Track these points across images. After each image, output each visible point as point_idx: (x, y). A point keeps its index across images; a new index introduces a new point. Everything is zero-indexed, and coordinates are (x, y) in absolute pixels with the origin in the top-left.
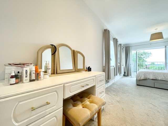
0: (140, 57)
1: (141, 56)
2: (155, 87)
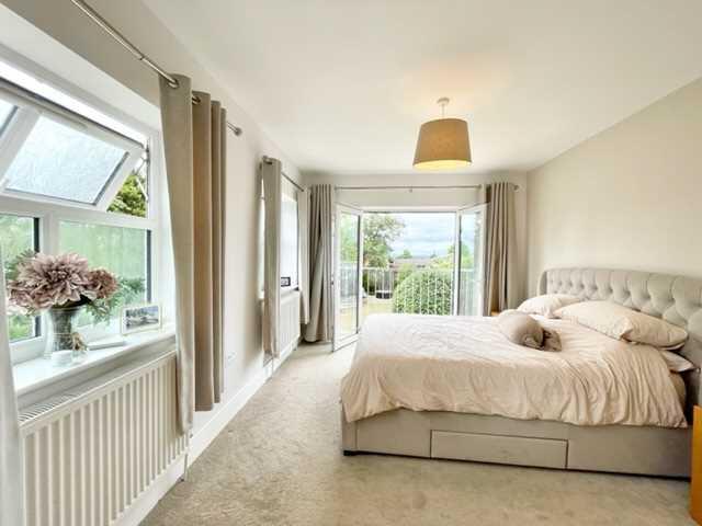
0: (376, 235)
1: (380, 232)
2: (433, 456)
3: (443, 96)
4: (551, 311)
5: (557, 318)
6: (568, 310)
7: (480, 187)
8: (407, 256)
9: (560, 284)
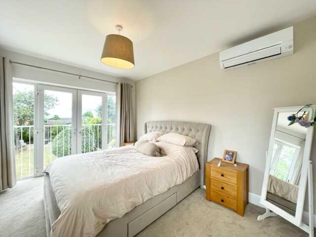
3: (119, 24)
4: (156, 139)
5: (158, 141)
6: (162, 138)
7: (118, 83)
8: (56, 118)
9: (157, 127)
